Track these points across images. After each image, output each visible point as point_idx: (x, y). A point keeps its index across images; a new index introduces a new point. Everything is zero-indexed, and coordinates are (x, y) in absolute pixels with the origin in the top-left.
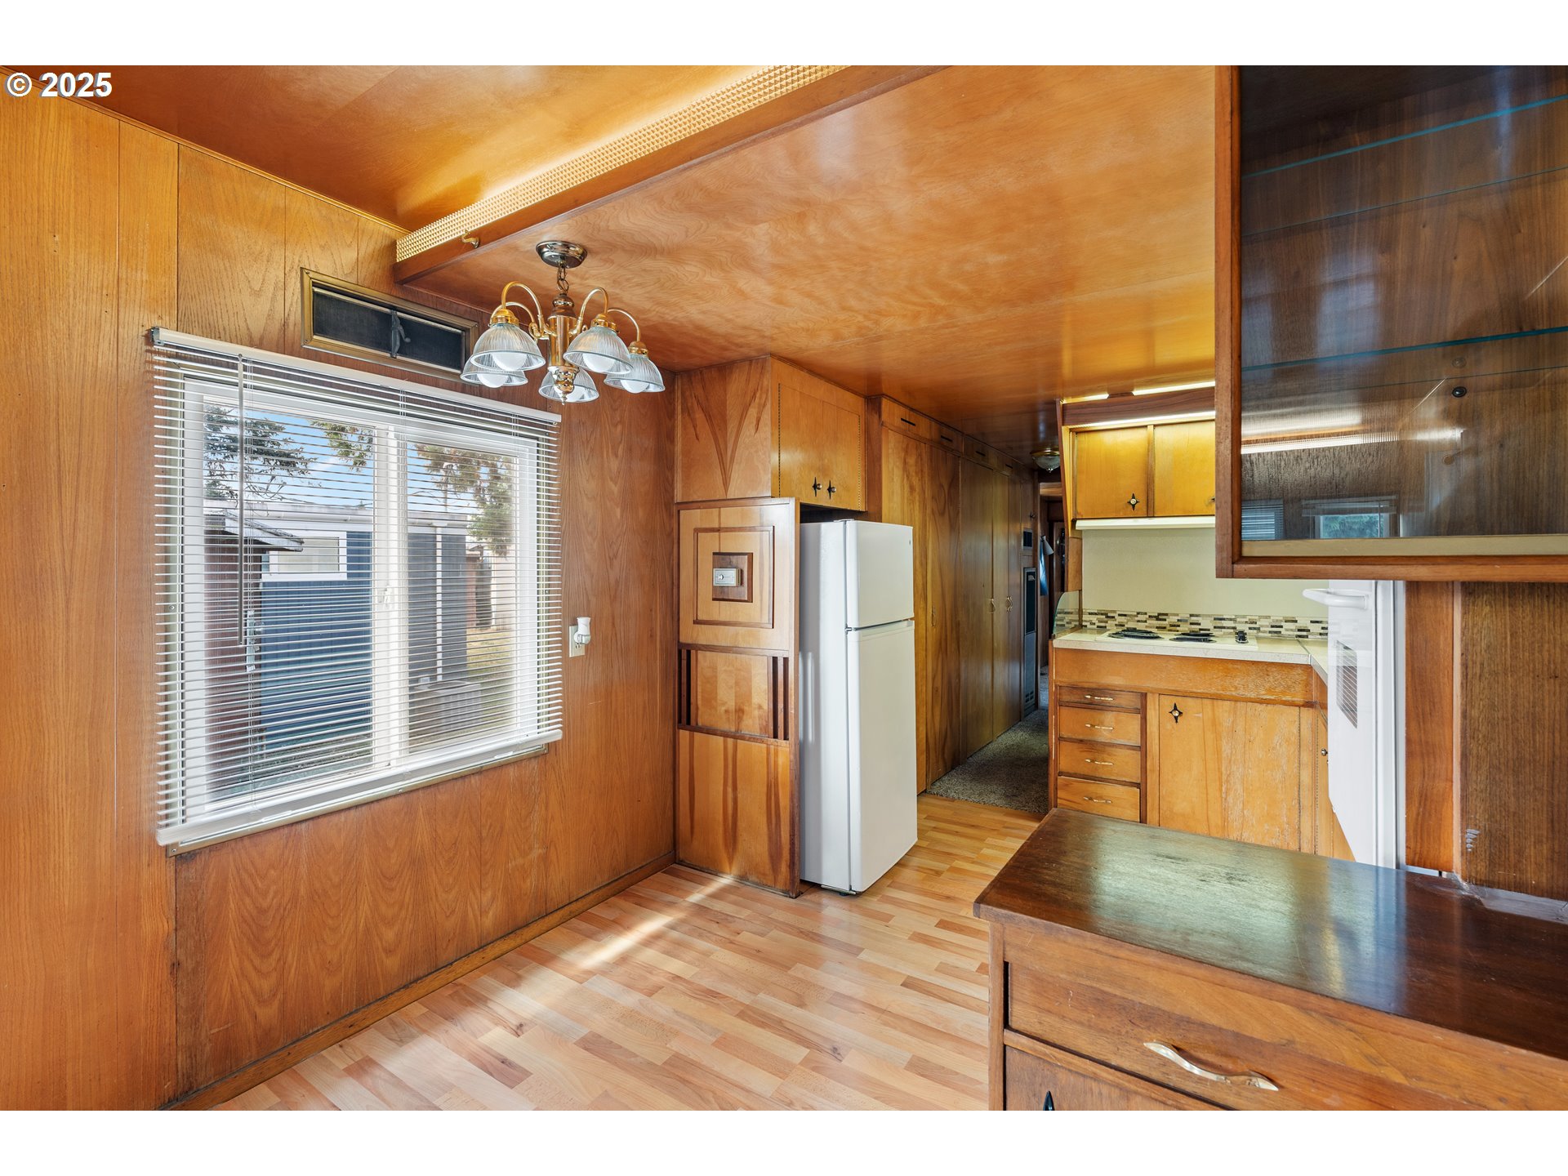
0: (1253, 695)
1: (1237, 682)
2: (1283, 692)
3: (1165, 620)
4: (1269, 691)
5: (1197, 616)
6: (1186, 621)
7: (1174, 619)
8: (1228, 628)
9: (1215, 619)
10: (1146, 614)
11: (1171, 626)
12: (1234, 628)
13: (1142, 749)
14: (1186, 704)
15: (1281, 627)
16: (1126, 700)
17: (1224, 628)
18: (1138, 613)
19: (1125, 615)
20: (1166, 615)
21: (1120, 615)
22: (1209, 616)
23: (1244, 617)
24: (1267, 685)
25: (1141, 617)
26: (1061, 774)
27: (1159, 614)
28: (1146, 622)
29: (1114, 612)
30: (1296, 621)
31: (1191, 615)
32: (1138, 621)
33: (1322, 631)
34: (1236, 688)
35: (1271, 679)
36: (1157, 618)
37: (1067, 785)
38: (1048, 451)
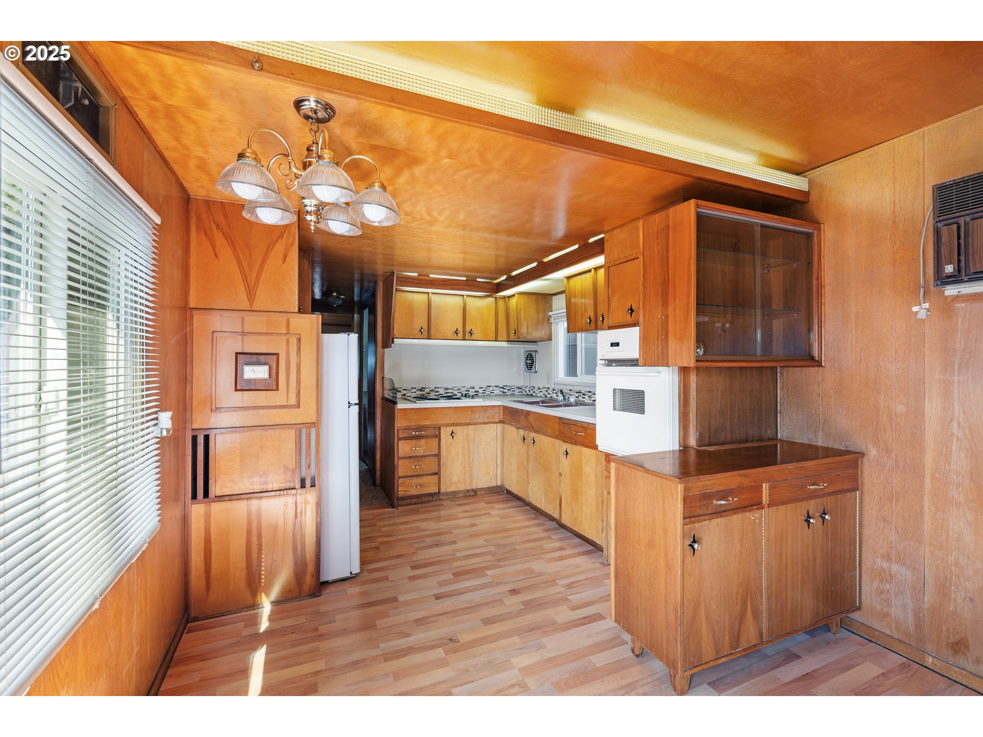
0: (481, 421)
1: (476, 416)
2: (492, 418)
3: (424, 391)
4: (487, 418)
5: (438, 388)
6: (433, 391)
7: (427, 390)
8: (450, 393)
9: (445, 389)
10: (416, 388)
11: (427, 394)
12: (452, 393)
13: (438, 455)
14: (457, 429)
15: (469, 391)
16: (430, 432)
17: (448, 393)
18: (412, 388)
19: (406, 390)
20: (425, 388)
21: (403, 390)
22: (443, 388)
23: (456, 387)
24: (486, 416)
25: (414, 390)
26: (400, 478)
27: (422, 388)
28: (415, 392)
29: (401, 388)
30: (474, 388)
31: (435, 388)
32: (412, 392)
33: (483, 392)
34: (476, 419)
35: (488, 413)
36: (421, 390)
37: (403, 483)
38: (335, 294)
